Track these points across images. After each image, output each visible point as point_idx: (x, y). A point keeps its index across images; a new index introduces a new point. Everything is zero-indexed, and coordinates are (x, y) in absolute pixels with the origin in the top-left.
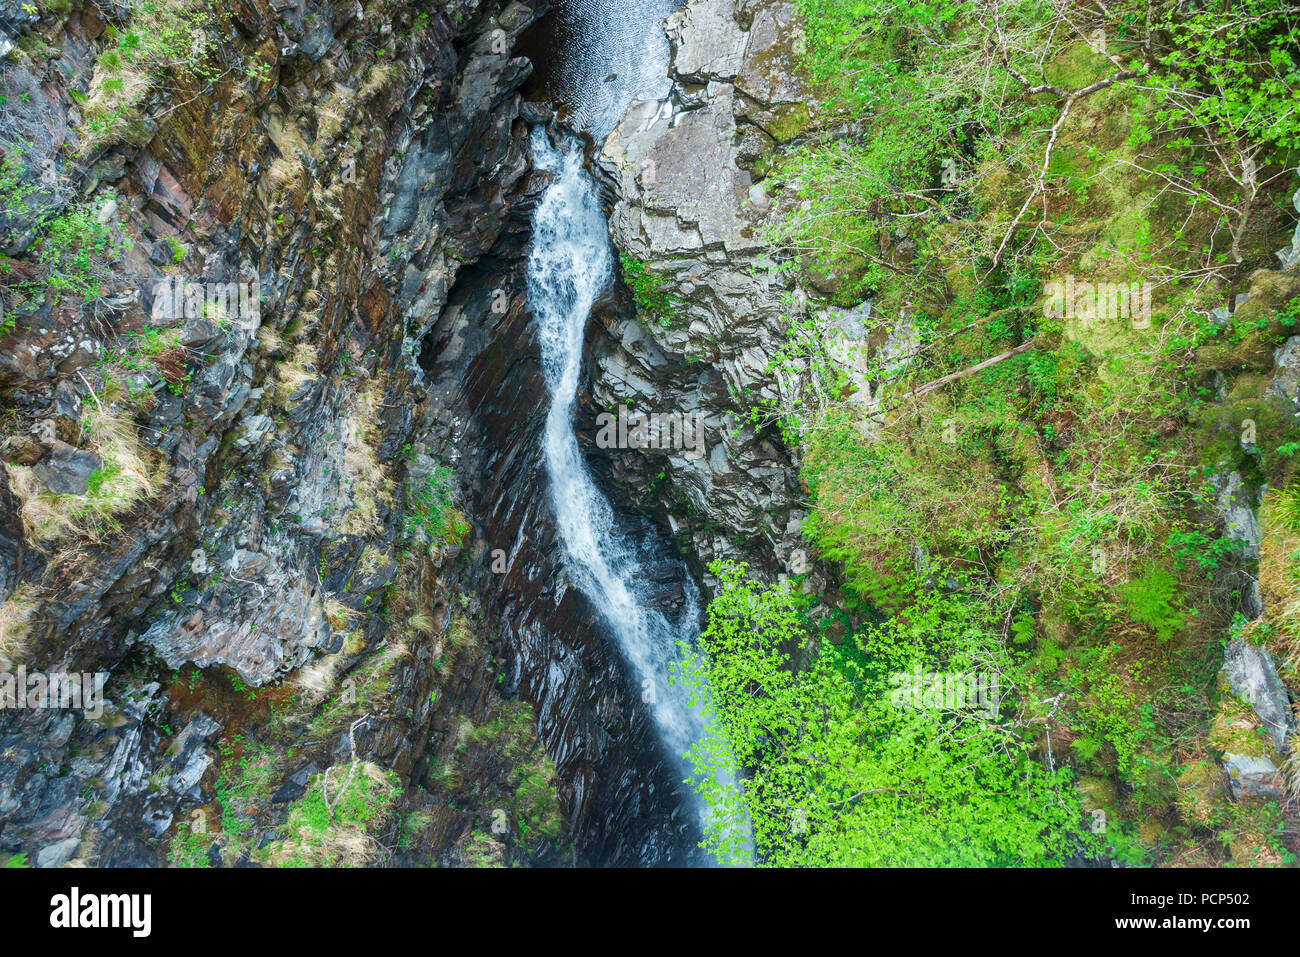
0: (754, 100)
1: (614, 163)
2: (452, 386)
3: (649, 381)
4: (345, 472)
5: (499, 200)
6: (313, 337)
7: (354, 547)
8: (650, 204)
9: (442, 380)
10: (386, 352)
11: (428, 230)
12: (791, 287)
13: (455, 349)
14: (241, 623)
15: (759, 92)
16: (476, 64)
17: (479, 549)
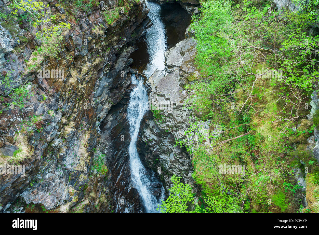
0: (184, 72)
1: (151, 84)
2: (107, 134)
3: (156, 136)
4: (78, 154)
5: (123, 90)
6: (74, 120)
7: (78, 173)
8: (159, 93)
9: (105, 132)
10: (92, 125)
11: (105, 96)
12: (191, 115)
13: (109, 125)
14: (47, 192)
15: (185, 70)
16: (120, 59)
17: (110, 176)
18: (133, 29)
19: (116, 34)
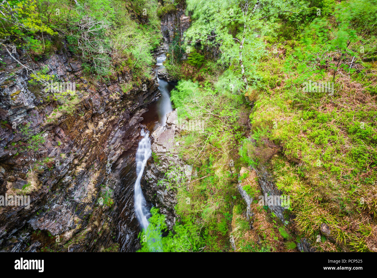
1: (154, 136)
2: (117, 173)
3: (155, 176)
4: (87, 189)
5: (133, 140)
6: (86, 162)
7: (84, 205)
8: (158, 143)
9: (115, 172)
10: (103, 165)
11: (118, 144)
12: (180, 160)
13: (119, 166)
14: (53, 220)
16: (134, 117)
17: (115, 208)
18: (145, 97)
19: (130, 99)
